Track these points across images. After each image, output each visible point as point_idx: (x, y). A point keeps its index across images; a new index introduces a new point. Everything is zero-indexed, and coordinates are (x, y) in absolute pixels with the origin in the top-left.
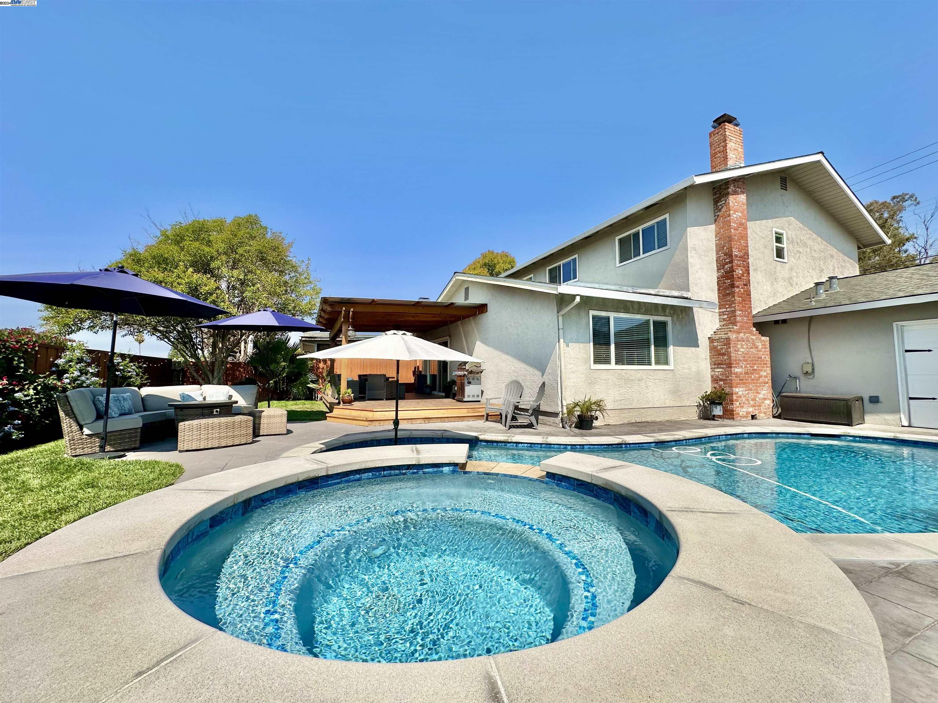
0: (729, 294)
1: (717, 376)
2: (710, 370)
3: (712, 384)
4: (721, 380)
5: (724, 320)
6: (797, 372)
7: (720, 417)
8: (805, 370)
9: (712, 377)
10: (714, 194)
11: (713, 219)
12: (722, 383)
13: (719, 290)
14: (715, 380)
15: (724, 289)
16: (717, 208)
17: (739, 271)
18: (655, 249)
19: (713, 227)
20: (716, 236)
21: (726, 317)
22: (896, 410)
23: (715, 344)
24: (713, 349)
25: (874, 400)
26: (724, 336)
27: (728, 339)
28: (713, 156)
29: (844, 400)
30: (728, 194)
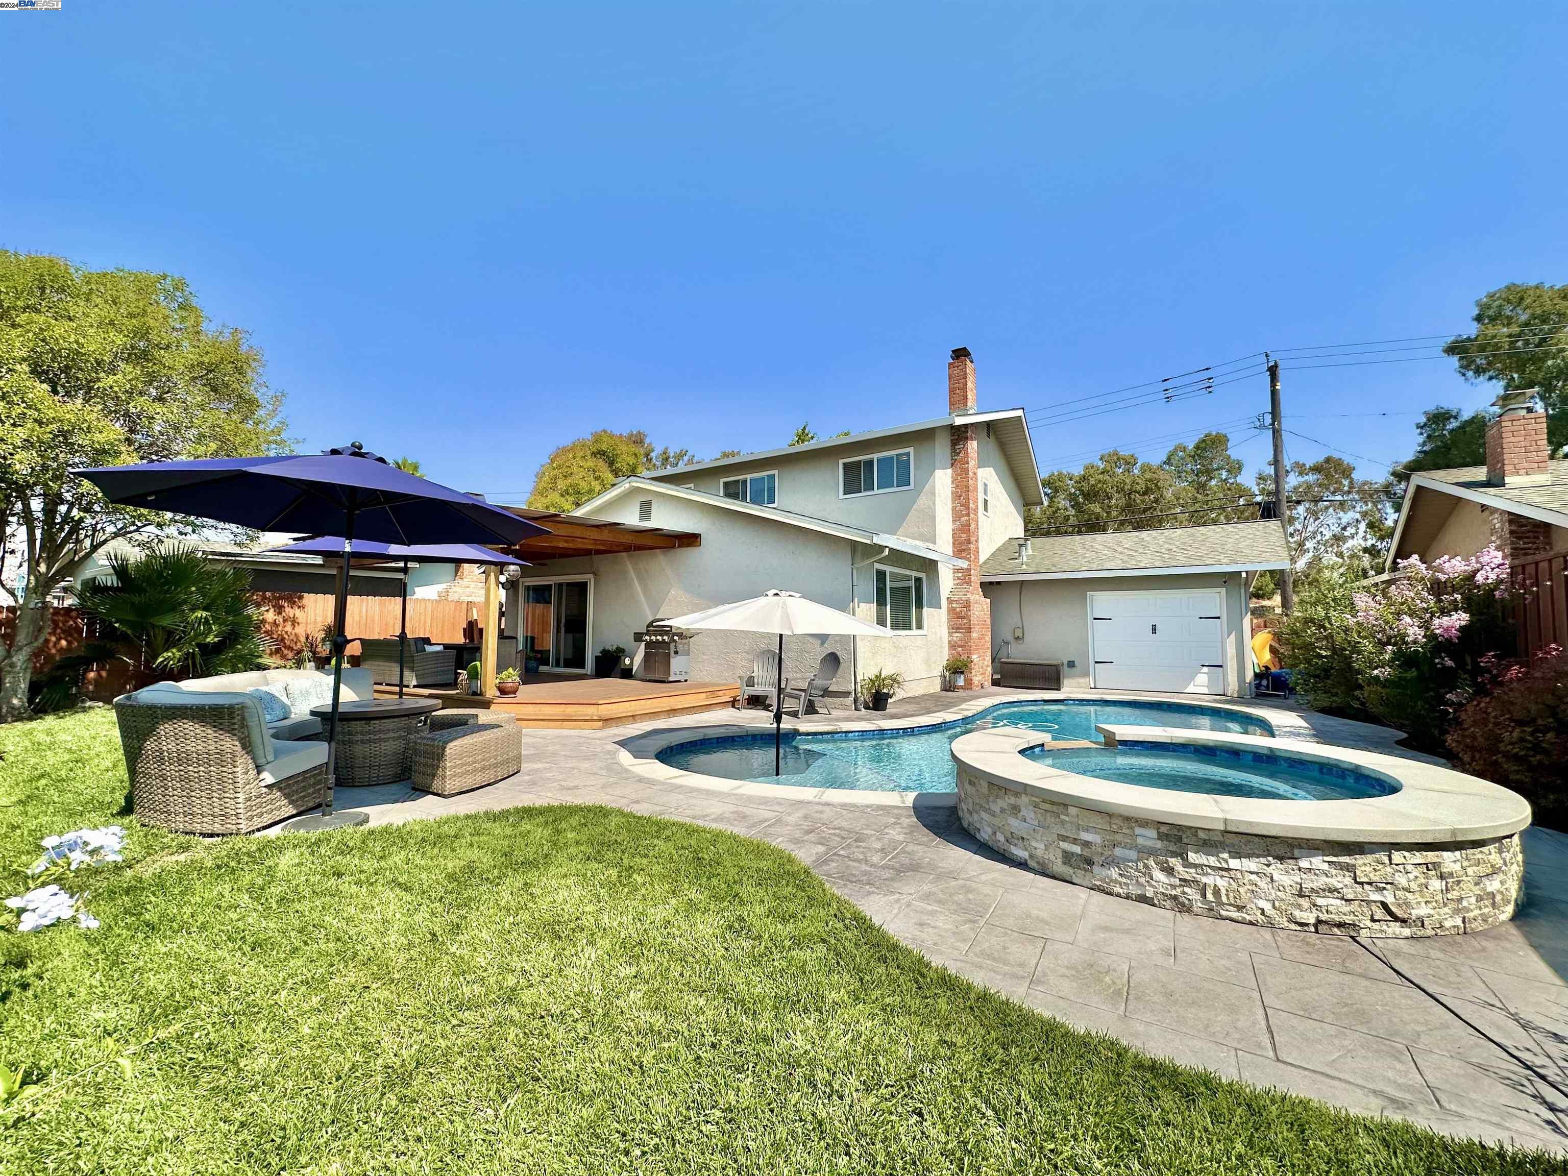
0: (964, 550)
1: (955, 642)
2: (947, 635)
3: (949, 650)
4: (959, 646)
5: (959, 578)
6: (1009, 637)
7: (962, 687)
8: (1017, 635)
9: (949, 642)
10: (953, 435)
11: (950, 462)
12: (960, 649)
13: (954, 544)
14: (952, 646)
15: (960, 543)
16: (955, 452)
17: (973, 526)
18: (893, 486)
19: (950, 471)
20: (953, 482)
21: (960, 575)
22: (1086, 674)
23: (954, 605)
24: (951, 611)
25: (1071, 664)
26: (964, 598)
27: (968, 601)
28: (952, 391)
29: (1055, 666)
30: (966, 439)
